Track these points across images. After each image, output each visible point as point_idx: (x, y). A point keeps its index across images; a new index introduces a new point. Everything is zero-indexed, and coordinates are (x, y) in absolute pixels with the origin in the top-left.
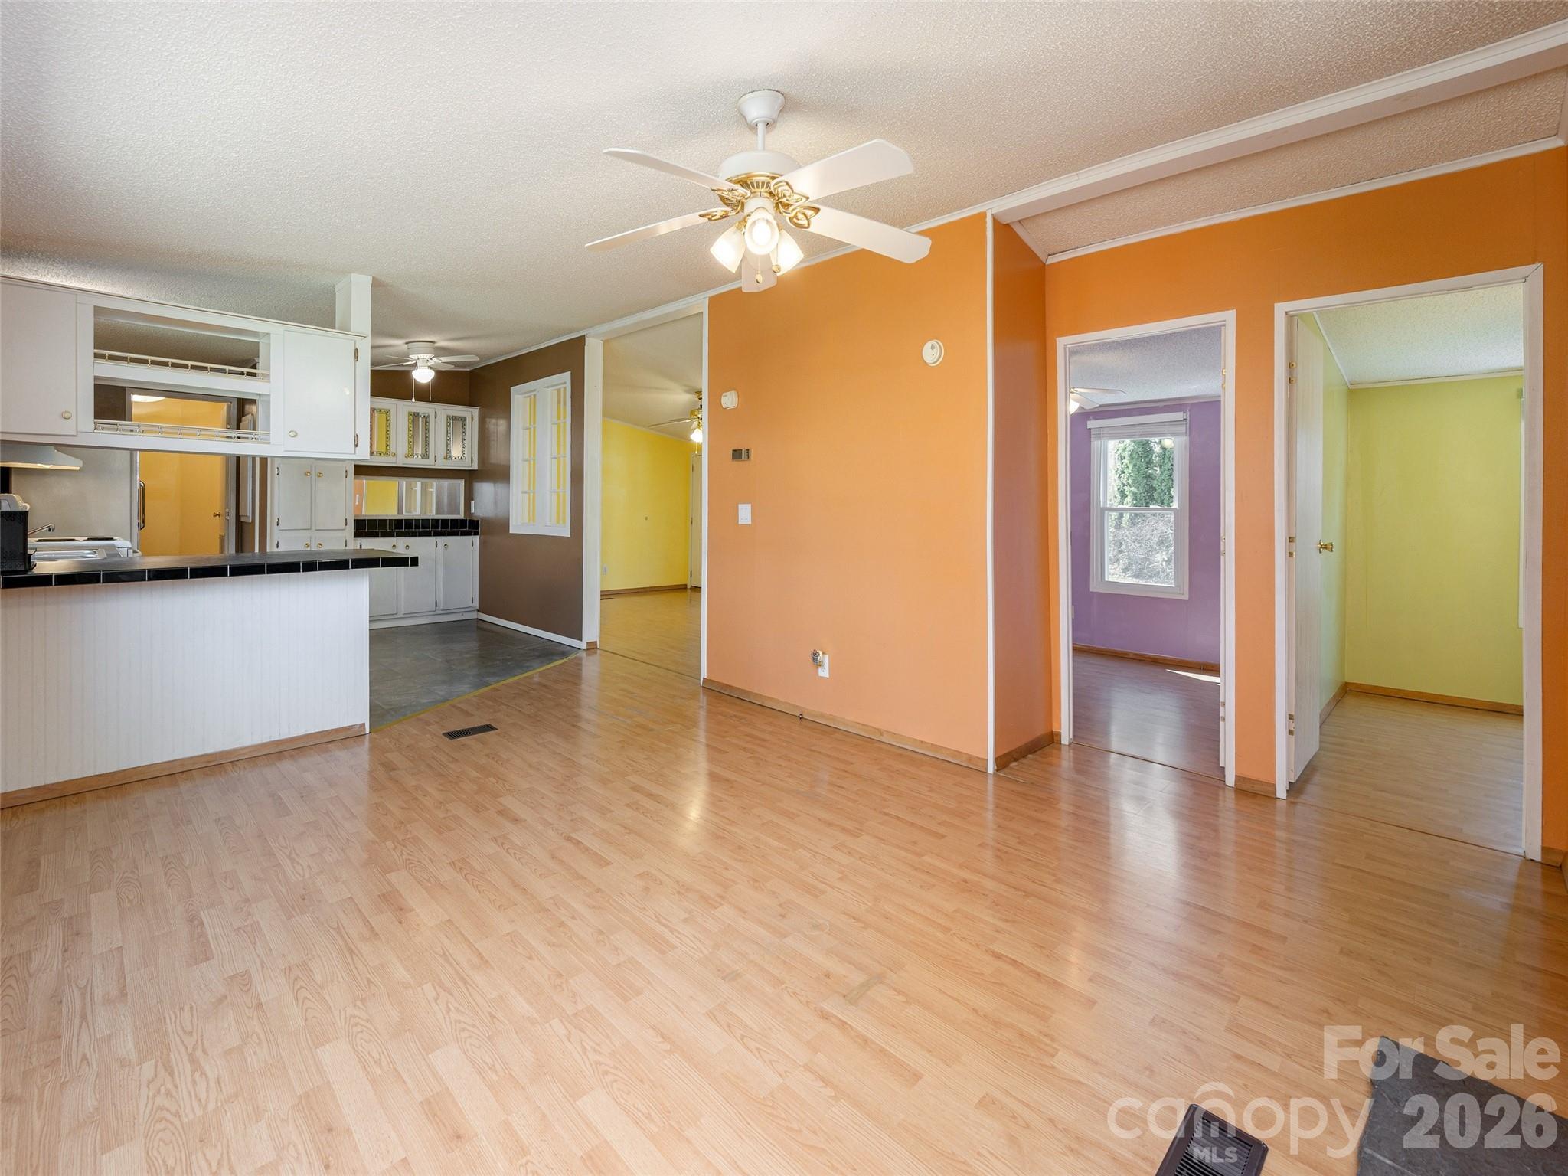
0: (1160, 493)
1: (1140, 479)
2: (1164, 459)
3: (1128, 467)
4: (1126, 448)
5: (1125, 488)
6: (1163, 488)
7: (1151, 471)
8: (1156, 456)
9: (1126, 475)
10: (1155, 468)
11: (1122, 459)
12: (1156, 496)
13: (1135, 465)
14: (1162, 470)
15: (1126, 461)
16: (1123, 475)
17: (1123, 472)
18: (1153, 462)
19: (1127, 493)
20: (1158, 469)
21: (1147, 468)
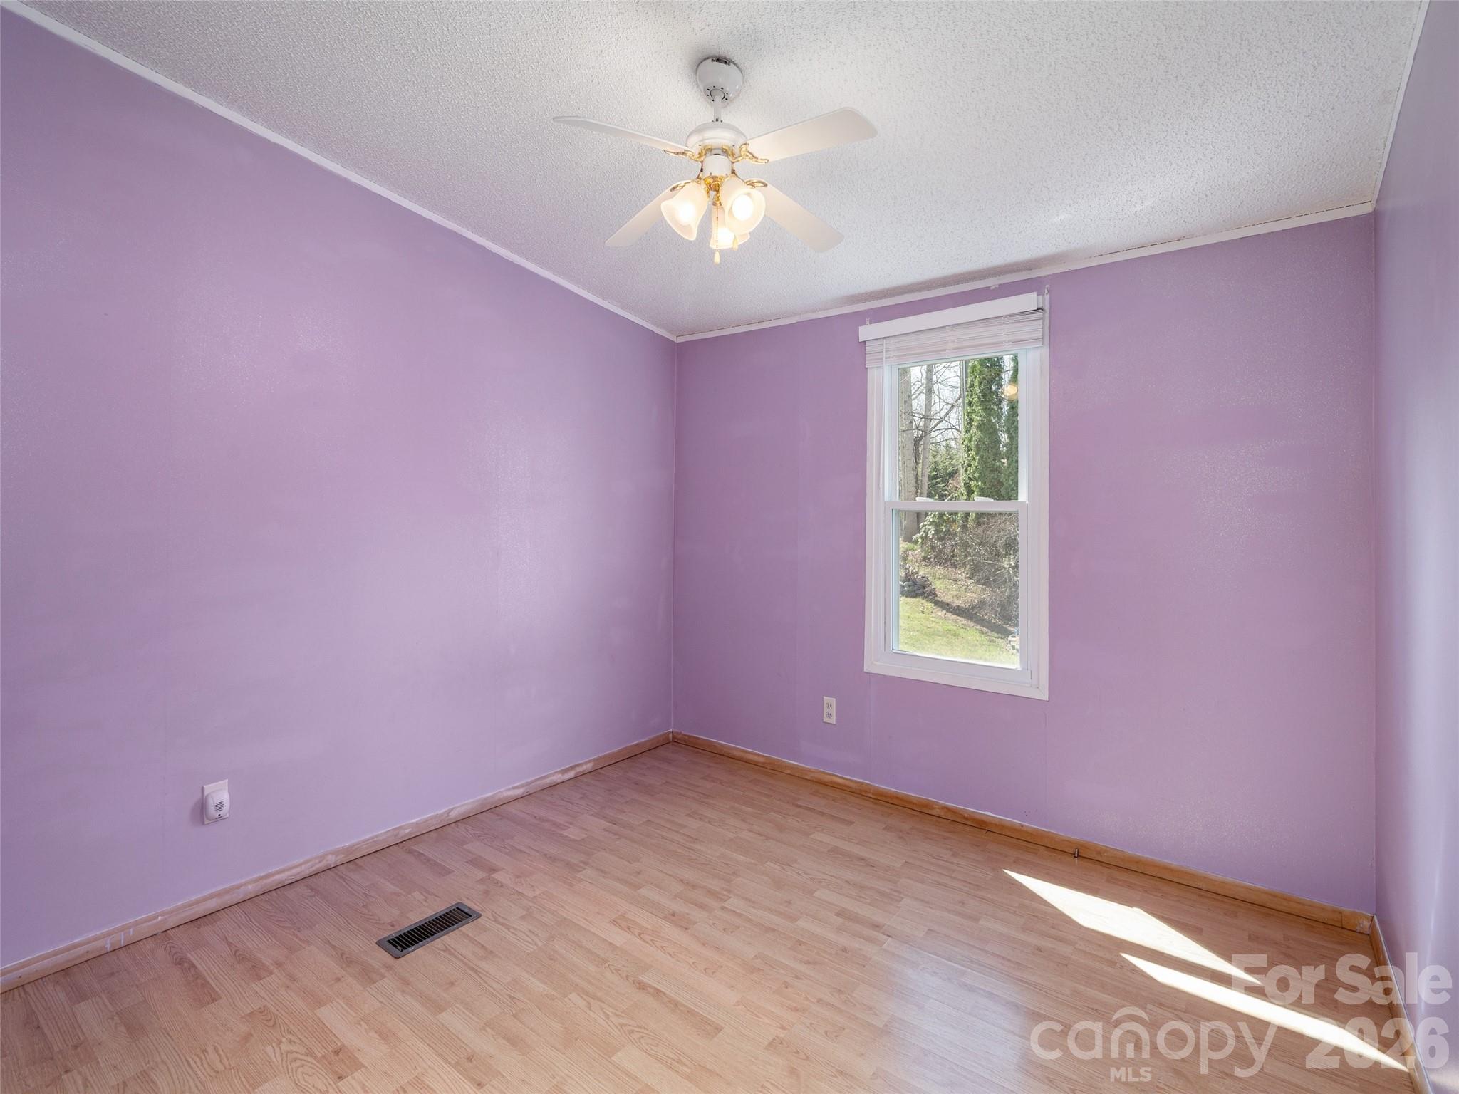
0: (1007, 489)
1: (987, 473)
2: (1011, 449)
3: (974, 459)
4: (972, 438)
5: (972, 483)
6: (1011, 483)
7: (998, 464)
8: (1003, 446)
9: (973, 469)
10: (1003, 460)
11: (969, 451)
12: (1003, 491)
13: (981, 457)
14: (1010, 462)
15: (973, 453)
16: (969, 469)
17: (970, 465)
18: (1000, 454)
19: (974, 489)
20: (1005, 461)
21: (994, 460)
